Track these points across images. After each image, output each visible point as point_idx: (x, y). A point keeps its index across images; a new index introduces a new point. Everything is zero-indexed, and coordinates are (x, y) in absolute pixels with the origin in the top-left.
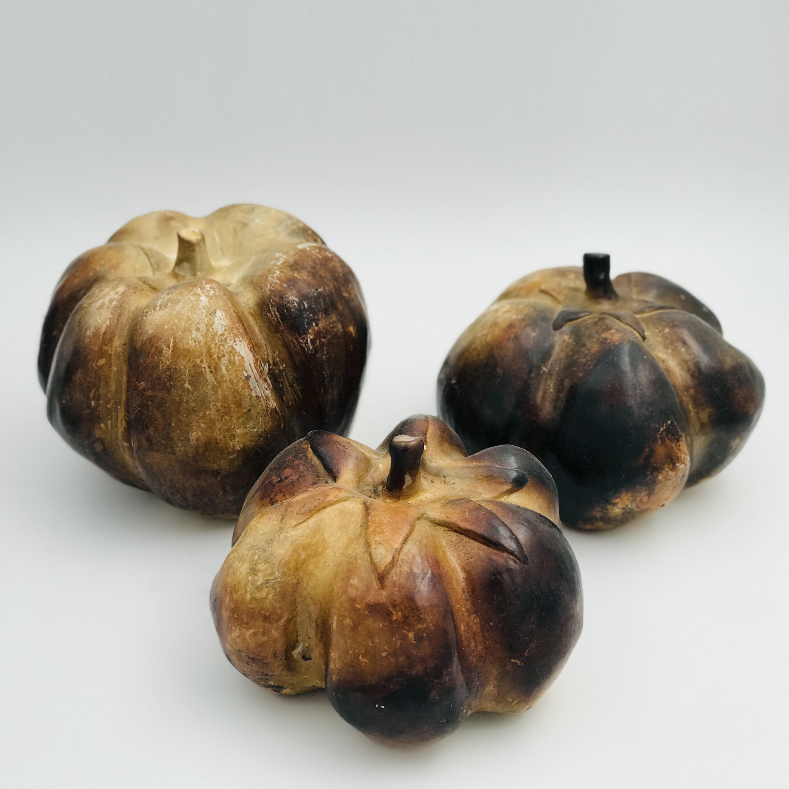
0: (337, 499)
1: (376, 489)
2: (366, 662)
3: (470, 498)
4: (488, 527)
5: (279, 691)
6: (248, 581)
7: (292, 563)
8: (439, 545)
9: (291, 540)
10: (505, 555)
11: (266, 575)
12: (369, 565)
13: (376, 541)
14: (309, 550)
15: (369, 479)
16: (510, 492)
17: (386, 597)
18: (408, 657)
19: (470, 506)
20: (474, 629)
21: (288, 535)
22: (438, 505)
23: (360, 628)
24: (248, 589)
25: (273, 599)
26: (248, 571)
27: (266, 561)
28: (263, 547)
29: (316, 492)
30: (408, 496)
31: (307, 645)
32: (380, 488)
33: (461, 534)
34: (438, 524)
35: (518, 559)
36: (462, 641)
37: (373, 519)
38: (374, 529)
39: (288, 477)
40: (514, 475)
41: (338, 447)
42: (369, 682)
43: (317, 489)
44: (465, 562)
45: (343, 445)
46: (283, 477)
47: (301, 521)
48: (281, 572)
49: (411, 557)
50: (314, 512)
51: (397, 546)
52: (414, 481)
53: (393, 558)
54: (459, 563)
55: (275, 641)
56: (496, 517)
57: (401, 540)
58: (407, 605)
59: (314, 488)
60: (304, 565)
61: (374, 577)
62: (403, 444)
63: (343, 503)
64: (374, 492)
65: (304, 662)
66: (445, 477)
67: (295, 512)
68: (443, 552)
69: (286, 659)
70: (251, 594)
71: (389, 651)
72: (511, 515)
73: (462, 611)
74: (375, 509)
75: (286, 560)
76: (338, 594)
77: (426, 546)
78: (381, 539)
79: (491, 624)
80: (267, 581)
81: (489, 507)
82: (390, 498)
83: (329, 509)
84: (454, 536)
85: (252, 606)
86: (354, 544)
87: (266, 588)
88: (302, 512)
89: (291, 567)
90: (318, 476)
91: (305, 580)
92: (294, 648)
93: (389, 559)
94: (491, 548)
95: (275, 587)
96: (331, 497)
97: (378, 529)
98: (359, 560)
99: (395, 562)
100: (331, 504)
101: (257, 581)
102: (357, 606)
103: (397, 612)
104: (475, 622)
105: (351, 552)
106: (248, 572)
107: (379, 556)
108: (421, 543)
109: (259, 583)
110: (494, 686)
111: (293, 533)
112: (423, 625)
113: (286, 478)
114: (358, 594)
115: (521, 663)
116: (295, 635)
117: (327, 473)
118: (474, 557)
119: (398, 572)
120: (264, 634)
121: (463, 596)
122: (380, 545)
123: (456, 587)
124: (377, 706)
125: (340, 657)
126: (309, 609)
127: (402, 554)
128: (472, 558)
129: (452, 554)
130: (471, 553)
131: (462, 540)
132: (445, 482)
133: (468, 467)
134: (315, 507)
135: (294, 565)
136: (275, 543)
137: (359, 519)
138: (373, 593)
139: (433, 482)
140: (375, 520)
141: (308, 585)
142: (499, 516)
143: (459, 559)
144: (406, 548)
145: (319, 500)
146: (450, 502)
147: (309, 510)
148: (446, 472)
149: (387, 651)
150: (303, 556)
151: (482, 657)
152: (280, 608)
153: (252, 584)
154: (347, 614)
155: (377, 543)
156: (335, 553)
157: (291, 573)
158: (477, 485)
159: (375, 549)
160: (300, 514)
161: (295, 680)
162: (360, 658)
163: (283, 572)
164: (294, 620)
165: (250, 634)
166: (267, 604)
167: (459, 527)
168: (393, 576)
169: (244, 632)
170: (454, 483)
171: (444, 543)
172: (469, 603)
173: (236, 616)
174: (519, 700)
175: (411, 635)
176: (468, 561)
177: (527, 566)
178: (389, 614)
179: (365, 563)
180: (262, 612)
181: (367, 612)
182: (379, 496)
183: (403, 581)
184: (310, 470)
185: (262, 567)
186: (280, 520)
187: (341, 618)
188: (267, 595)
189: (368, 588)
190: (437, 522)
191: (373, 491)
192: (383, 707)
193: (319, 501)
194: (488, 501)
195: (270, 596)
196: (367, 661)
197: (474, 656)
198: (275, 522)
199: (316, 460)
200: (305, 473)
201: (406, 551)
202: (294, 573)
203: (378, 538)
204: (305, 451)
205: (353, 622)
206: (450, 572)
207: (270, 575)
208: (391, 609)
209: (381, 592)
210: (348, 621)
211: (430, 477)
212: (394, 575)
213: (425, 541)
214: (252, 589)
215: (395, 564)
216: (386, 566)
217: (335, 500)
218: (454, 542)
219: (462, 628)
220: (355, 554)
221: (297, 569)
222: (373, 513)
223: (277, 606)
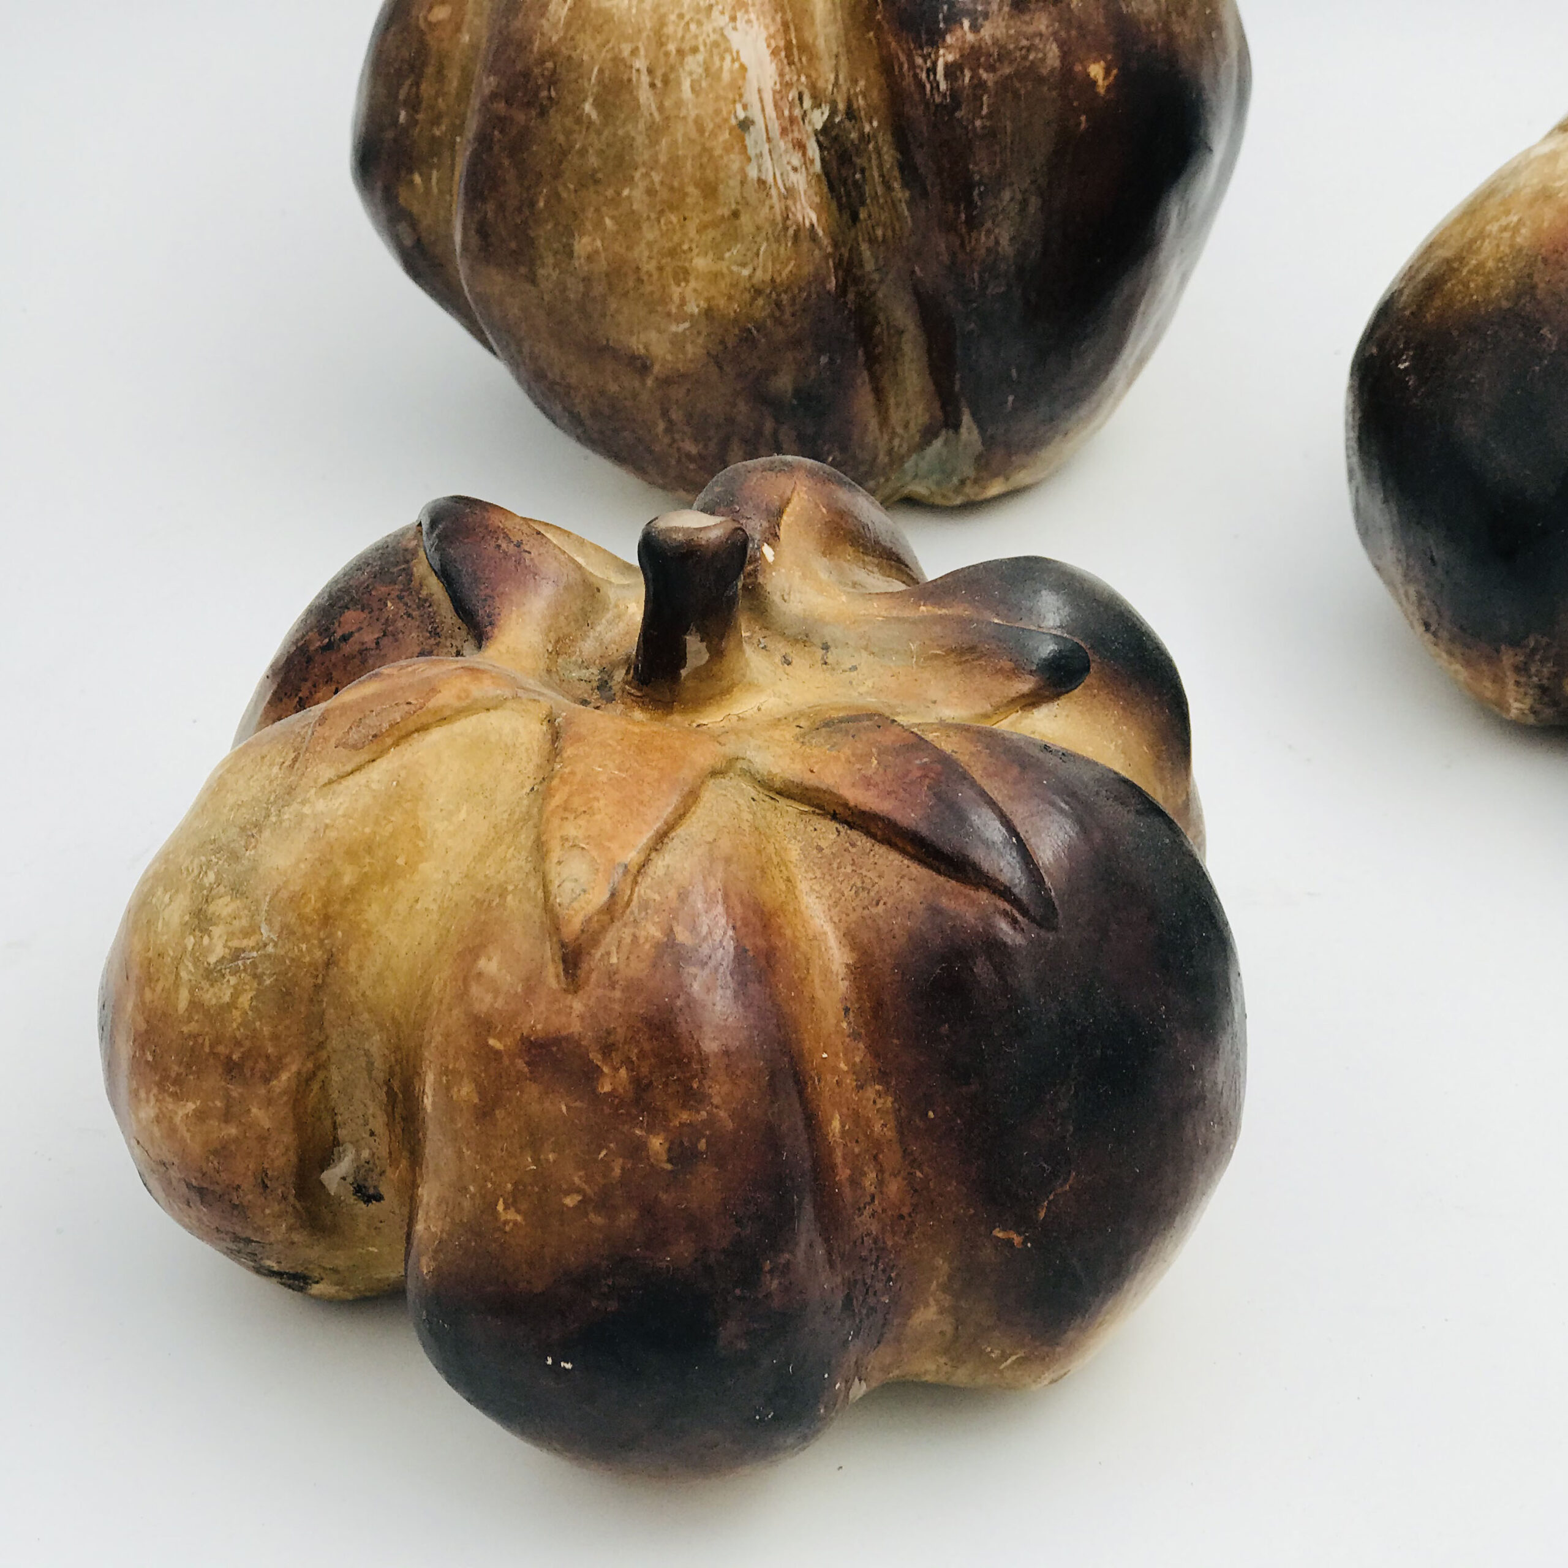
0: (464, 704)
1: (606, 677)
2: (515, 1223)
3: (898, 714)
4: (931, 808)
5: (301, 1289)
6: (185, 949)
7: (312, 905)
8: (776, 860)
9: (313, 826)
10: (984, 897)
11: (233, 933)
12: (538, 912)
13: (563, 839)
14: (367, 860)
15: (588, 647)
16: (1031, 701)
17: (582, 1017)
18: (649, 1210)
19: (888, 738)
20: (877, 1128)
21: (307, 810)
22: (788, 733)
23: (499, 1114)
24: (183, 974)
25: (251, 1008)
26: (187, 918)
27: (237, 891)
28: (232, 845)
29: (404, 681)
30: (698, 703)
31: (366, 1154)
32: (620, 675)
33: (851, 826)
34: (780, 793)
35: (1025, 912)
36: (833, 1167)
37: (567, 770)
38: (566, 801)
39: (351, 634)
40: (1047, 649)
41: (499, 546)
42: (522, 1285)
43: (410, 669)
44: (853, 917)
45: (515, 540)
46: (337, 636)
47: (349, 768)
48: (277, 926)
49: (672, 893)
50: (389, 741)
51: (632, 856)
52: (717, 653)
53: (613, 895)
54: (836, 919)
55: (263, 1139)
56: (965, 777)
57: (645, 837)
58: (647, 1046)
59: (402, 668)
60: (351, 908)
61: (549, 954)
62: (680, 537)
63: (483, 716)
64: (598, 688)
65: (364, 1206)
66: (826, 647)
67: (333, 741)
68: (788, 880)
69: (299, 1196)
70: (191, 992)
71: (589, 1191)
72: (1015, 771)
73: (835, 1070)
74: (579, 739)
75: (295, 887)
76: (441, 1002)
77: (728, 860)
78: (580, 834)
79: (931, 1114)
80: (237, 954)
81: (948, 745)
82: (643, 707)
83: (436, 735)
84: (828, 832)
85: (193, 1027)
86: (504, 847)
87: (235, 972)
88: (351, 741)
89: (308, 910)
90: (435, 633)
91: (352, 955)
92: (326, 1161)
93: (599, 897)
94: (939, 872)
95: (259, 970)
96: (446, 697)
97: (577, 802)
98: (509, 898)
99: (619, 908)
100: (443, 719)
101: (210, 950)
102: (492, 1042)
103: (617, 1070)
104: (879, 1106)
105: (490, 872)
106: (186, 923)
107: (568, 885)
108: (710, 850)
109: (212, 959)
110: (941, 1312)
111: (321, 805)
112: (698, 1112)
113: (345, 638)
114: (499, 1004)
115: (1024, 1243)
116: (328, 1123)
117: (464, 626)
118: (885, 899)
119: (628, 940)
120: (227, 1117)
121: (845, 1025)
122: (576, 851)
123: (819, 994)
124: (550, 1361)
125: (441, 1200)
126: (367, 1046)
127: (645, 883)
128: (877, 904)
129: (817, 887)
130: (876, 888)
131: (853, 845)
132: (826, 663)
133: (898, 619)
134: (391, 726)
135: (319, 905)
136: (267, 833)
137: (531, 767)
138: (542, 1007)
139: (789, 664)
140: (572, 773)
141: (360, 967)
142: (977, 773)
143: (836, 904)
144: (660, 863)
145: (409, 703)
146: (828, 724)
147: (375, 736)
148: (830, 633)
149: (579, 1191)
150: (348, 878)
151: (902, 1217)
152: (275, 1037)
153: (196, 961)
154: (462, 1065)
155: (567, 845)
156: (447, 873)
157: (309, 929)
158: (926, 675)
159: (559, 863)
160: (345, 745)
161: (340, 1260)
162: (500, 1207)
163: (285, 926)
164: (321, 1075)
165: (187, 1115)
166: (235, 1025)
167: (846, 805)
168: (608, 954)
169: (171, 1107)
170: (854, 668)
171: (794, 852)
172: (861, 1046)
173: (150, 1058)
174: (1021, 1354)
175: (657, 1143)
176: (866, 912)
177: (1051, 936)
178: (591, 1074)
179: (528, 907)
180: (221, 1049)
181: (520, 1064)
182: (611, 700)
183: (637, 968)
184: (415, 613)
185: (223, 906)
186: (287, 763)
187: (449, 1076)
188: (235, 995)
189: (531, 988)
190: (778, 784)
191: (595, 684)
192: (569, 1366)
193: (407, 708)
194: (949, 726)
195: (244, 1000)
196: (519, 1218)
197: (873, 1215)
198: (275, 769)
199: (434, 587)
200: (400, 624)
201: (661, 872)
202: (319, 930)
203: (571, 830)
204: (409, 557)
205: (481, 1091)
206: (803, 946)
207: (246, 934)
208: (596, 1057)
209: (568, 1003)
210: (466, 1091)
211: (781, 648)
212: (614, 949)
213: (725, 845)
214: (192, 974)
215: (617, 914)
216: (589, 920)
217: (457, 704)
218: (826, 851)
219: (836, 1124)
220: (501, 877)
221: (327, 920)
222: (569, 752)
223: (266, 1030)
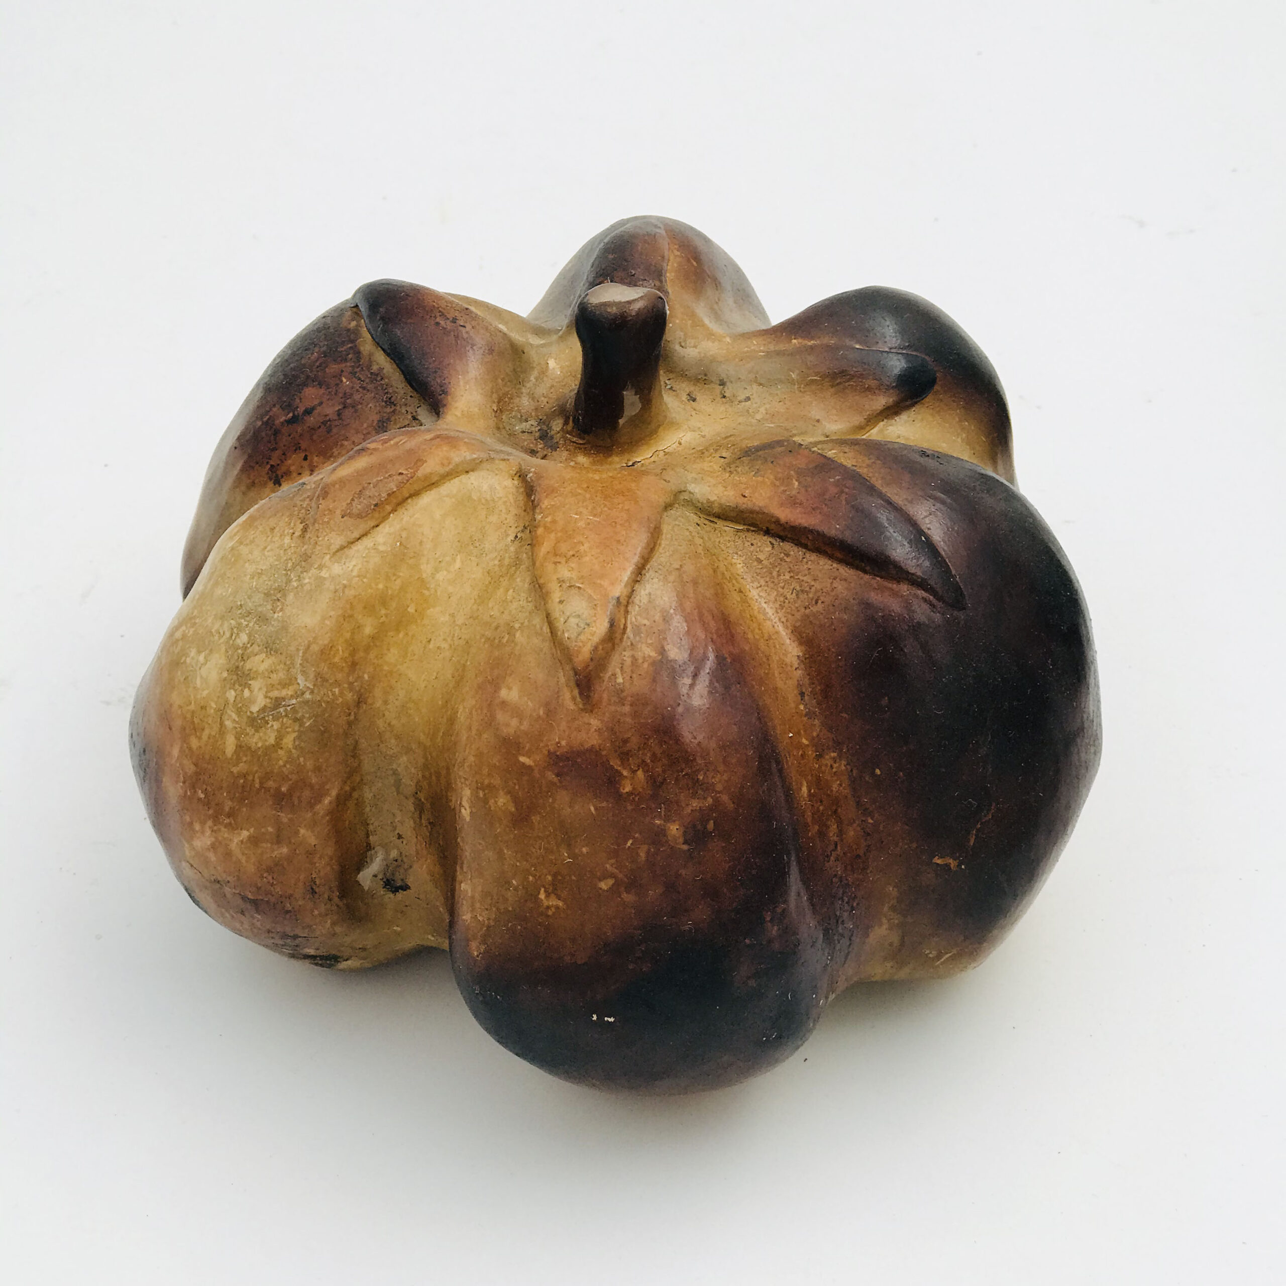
0: (447, 469)
1: (545, 428)
2: (557, 908)
3: (795, 435)
4: (852, 519)
5: (329, 966)
6: (226, 703)
7: (341, 653)
8: (727, 575)
9: (332, 587)
10: (904, 589)
11: (273, 686)
12: (546, 646)
13: (561, 581)
14: (383, 612)
15: (525, 403)
16: (892, 411)
17: (599, 731)
18: (670, 887)
19: (801, 462)
20: (835, 787)
21: (324, 573)
22: (713, 464)
23: (535, 819)
24: (228, 723)
25: (295, 748)
26: (225, 674)
27: (270, 648)
28: (260, 609)
29: (391, 454)
30: (634, 443)
31: (394, 854)
32: (557, 425)
33: (783, 539)
34: (718, 517)
35: (940, 598)
36: (806, 825)
37: (549, 519)
38: (555, 547)
39: (313, 409)
40: (897, 365)
41: (438, 324)
42: (567, 959)
43: (392, 442)
44: (798, 616)
45: (450, 316)
46: (301, 410)
47: (356, 534)
48: (312, 676)
49: (658, 617)
50: (389, 508)
51: (618, 590)
52: (647, 401)
53: (612, 624)
54: (784, 619)
55: (310, 853)
56: (872, 490)
57: (627, 573)
58: (658, 751)
59: (385, 442)
60: (372, 656)
61: (563, 680)
62: (614, 310)
63: (464, 478)
64: (541, 438)
65: (392, 895)
66: (722, 383)
67: (338, 512)
68: (740, 591)
69: (341, 897)
70: (237, 738)
71: (620, 876)
72: (907, 477)
73: (800, 746)
74: (552, 491)
75: (325, 641)
76: (470, 728)
77: (695, 583)
78: (574, 575)
79: (878, 772)
80: (278, 702)
81: (848, 459)
82: (586, 452)
83: (426, 499)
84: (764, 546)
85: (242, 767)
86: (502, 590)
87: (275, 719)
88: (355, 511)
89: (336, 660)
90: (390, 402)
91: (378, 692)
92: (360, 865)
93: (601, 627)
94: (865, 572)
95: (299, 716)
96: (432, 465)
97: (564, 547)
98: (518, 634)
99: (618, 635)
100: (431, 484)
101: (252, 701)
102: (522, 759)
103: (634, 772)
104: (834, 770)
105: (495, 612)
106: (225, 679)
107: (573, 621)
108: (680, 576)
109: (255, 709)
110: (890, 929)
111: (337, 569)
112: (705, 798)
113: (308, 412)
114: (525, 726)
115: (959, 865)
116: (362, 834)
117: (415, 394)
118: (822, 598)
119: (628, 661)
120: (278, 840)
121: (802, 707)
122: (574, 591)
123: (780, 684)
124: (595, 1017)
125: (486, 894)
126: (394, 766)
127: (634, 610)
128: (816, 603)
129: (763, 594)
130: (813, 589)
131: (788, 555)
132: (724, 397)
133: (778, 353)
134: (389, 495)
135: (346, 655)
136: (291, 597)
137: (510, 519)
138: (563, 725)
139: (694, 400)
140: (554, 522)
141: (386, 702)
142: (878, 484)
143: (782, 607)
144: (643, 592)
145: (401, 474)
146: (748, 453)
147: (376, 505)
148: (724, 370)
149: (612, 876)
150: (368, 630)
151: (858, 856)
152: (318, 769)
153: (239, 711)
154: (497, 781)
155: (565, 586)
156: (452, 615)
157: (339, 676)
158: (807, 398)
159: (561, 602)
160: (350, 515)
161: (370, 940)
162: (542, 896)
163: (318, 675)
164: (355, 795)
165: (242, 842)
166: (281, 763)
167: (777, 522)
168: (614, 675)
169: (226, 835)
170: (748, 399)
171: (739, 566)
172: (816, 722)
173: (202, 796)
174: (953, 951)
175: (674, 829)
176: (808, 611)
177: (962, 615)
178: (612, 780)
179: (536, 641)
180: (271, 784)
181: (551, 776)
182: (554, 448)
183: (640, 685)
184: (370, 386)
185: (260, 663)
186: (297, 534)
187: (484, 792)
188: (280, 738)
189: (551, 710)
190: (716, 510)
191: (537, 434)
192: (612, 1020)
193: (400, 478)
194: (842, 442)
195: (288, 741)
196: (560, 904)
197: (837, 860)
198: (287, 540)
199: (382, 361)
200: (357, 397)
201: (645, 600)
202: (348, 675)
203: (565, 572)
204: (352, 337)
205: (516, 801)
206: (762, 645)
207: (284, 685)
208: (615, 763)
209: (586, 720)
210: (502, 801)
211: (684, 388)
212: (618, 671)
213: (690, 568)
214: (237, 722)
215: (617, 641)
216: (596, 648)
217: (442, 470)
218: (765, 562)
219: (805, 789)
220: (506, 617)
221: (354, 665)
222: (546, 503)
223: (310, 764)
